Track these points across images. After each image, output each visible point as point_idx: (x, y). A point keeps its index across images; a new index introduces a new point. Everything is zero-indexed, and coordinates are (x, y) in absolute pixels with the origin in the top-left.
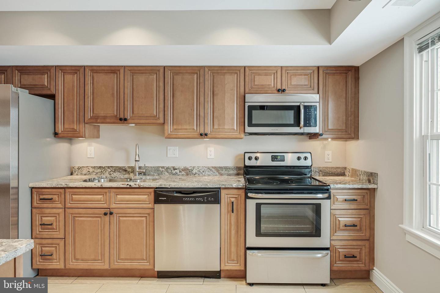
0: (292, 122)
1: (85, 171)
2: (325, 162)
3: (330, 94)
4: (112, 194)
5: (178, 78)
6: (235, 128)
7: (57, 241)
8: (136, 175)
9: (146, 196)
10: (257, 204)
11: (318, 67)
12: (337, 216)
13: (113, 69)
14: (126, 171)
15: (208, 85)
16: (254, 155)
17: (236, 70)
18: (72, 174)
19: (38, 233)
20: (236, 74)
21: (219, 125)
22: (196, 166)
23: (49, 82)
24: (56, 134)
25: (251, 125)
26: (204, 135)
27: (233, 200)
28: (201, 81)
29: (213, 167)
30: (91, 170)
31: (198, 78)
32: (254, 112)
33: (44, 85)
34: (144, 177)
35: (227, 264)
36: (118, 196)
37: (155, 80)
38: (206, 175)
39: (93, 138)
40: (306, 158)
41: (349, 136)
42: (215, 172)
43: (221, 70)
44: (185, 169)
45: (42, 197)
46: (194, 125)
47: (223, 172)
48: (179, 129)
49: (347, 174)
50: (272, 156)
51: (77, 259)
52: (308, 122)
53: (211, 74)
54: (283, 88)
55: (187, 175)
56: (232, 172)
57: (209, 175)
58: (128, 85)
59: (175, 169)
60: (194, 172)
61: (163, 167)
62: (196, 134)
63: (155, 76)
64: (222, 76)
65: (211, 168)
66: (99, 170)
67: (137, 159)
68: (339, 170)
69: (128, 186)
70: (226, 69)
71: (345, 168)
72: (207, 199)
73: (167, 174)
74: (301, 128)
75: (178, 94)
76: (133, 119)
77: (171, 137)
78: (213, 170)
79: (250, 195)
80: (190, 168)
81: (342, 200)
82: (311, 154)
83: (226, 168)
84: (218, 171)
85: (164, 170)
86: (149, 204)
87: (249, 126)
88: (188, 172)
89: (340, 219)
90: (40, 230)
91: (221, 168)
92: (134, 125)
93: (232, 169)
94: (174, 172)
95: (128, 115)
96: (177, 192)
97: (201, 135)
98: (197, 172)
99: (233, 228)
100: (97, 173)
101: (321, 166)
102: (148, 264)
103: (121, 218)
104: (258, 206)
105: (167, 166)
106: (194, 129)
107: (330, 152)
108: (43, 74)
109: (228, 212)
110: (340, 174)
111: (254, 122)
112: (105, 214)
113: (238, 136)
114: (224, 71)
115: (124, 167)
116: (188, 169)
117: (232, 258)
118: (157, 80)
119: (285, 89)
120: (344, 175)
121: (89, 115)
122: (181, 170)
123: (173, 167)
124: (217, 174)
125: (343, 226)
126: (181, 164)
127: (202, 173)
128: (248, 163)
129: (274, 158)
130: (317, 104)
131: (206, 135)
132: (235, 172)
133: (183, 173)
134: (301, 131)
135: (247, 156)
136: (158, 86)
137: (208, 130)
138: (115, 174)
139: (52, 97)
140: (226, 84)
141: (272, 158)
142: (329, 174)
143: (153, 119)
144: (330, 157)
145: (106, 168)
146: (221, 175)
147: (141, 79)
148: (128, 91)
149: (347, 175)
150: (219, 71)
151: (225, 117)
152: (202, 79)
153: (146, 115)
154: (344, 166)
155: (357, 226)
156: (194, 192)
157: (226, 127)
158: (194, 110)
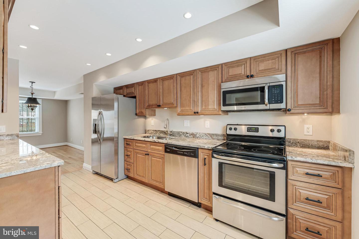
0: (259, 101)
1: (150, 132)
2: (305, 135)
3: (299, 72)
4: (149, 145)
5: (183, 79)
6: (216, 108)
7: (131, 164)
8: (168, 136)
9: (162, 148)
10: (219, 162)
11: (286, 50)
12: (297, 187)
13: (155, 80)
14: (165, 133)
15: (199, 81)
16: (233, 127)
17: (216, 68)
18: (146, 133)
19: (126, 159)
20: (216, 71)
21: (205, 106)
22: (199, 132)
23: (134, 91)
24: (136, 114)
25: (225, 105)
26: (196, 113)
27: (206, 157)
28: (195, 79)
29: (208, 134)
30: (152, 132)
31: (194, 77)
32: (227, 95)
33: (133, 92)
34: (171, 137)
35: (202, 200)
36: (151, 146)
37: (172, 82)
38: (204, 138)
39: (152, 116)
40: (279, 131)
41: (325, 110)
42: (209, 137)
43: (206, 70)
44: (192, 134)
45: (127, 143)
46: (191, 107)
47: (214, 137)
48: (183, 110)
49: (330, 148)
50: (248, 128)
51: (137, 174)
52: (273, 99)
53: (201, 73)
54: (252, 74)
55: (194, 137)
56: (220, 138)
57: (206, 139)
58: (161, 87)
59: (187, 134)
60: (197, 136)
61: (181, 132)
62: (193, 113)
63: (172, 81)
64: (207, 74)
65: (207, 134)
66: (155, 132)
67: (165, 127)
68: (321, 144)
69: (154, 141)
70: (210, 68)
71: (329, 142)
72: (190, 154)
73: (183, 136)
74: (266, 105)
75: (183, 89)
76: (163, 106)
77: (180, 114)
78: (208, 135)
79: (215, 155)
80: (195, 134)
81: (303, 172)
82: (285, 127)
83: (217, 135)
84: (211, 136)
85: (182, 134)
86: (163, 152)
87: (223, 106)
88: (194, 136)
89: (300, 191)
90: (127, 158)
91: (213, 134)
92: (166, 108)
93: (220, 136)
94: (187, 135)
95: (161, 103)
96: (175, 147)
97: (195, 113)
98: (199, 136)
99: (206, 176)
100: (154, 133)
101: (299, 138)
102: (163, 186)
103: (152, 158)
104: (221, 165)
105: (184, 131)
106: (191, 110)
107: (311, 126)
108: (132, 87)
109: (203, 165)
110: (323, 147)
111: (227, 103)
112: (146, 155)
113: (217, 113)
114: (209, 70)
115: (165, 131)
116: (194, 134)
117: (206, 197)
118: (173, 83)
119: (253, 75)
120: (327, 149)
121: (147, 104)
122: (190, 134)
123: (186, 132)
124: (211, 138)
125: (304, 199)
126: (190, 131)
127: (202, 137)
128: (229, 132)
129: (249, 130)
130: (284, 84)
131: (197, 113)
132: (222, 138)
133: (191, 136)
134: (268, 107)
135: (229, 127)
136: (174, 86)
137: (199, 110)
138: (161, 134)
139: (135, 97)
140: (210, 78)
141: (248, 130)
142: (309, 146)
143: (171, 105)
144: (311, 130)
145: (158, 131)
146: (214, 139)
147: (166, 83)
148: (161, 91)
149: (331, 150)
150: (206, 71)
151: (209, 100)
152: (195, 77)
153: (169, 103)
154: (327, 140)
155: (322, 203)
156: (183, 149)
157: (210, 107)
158: (191, 98)
